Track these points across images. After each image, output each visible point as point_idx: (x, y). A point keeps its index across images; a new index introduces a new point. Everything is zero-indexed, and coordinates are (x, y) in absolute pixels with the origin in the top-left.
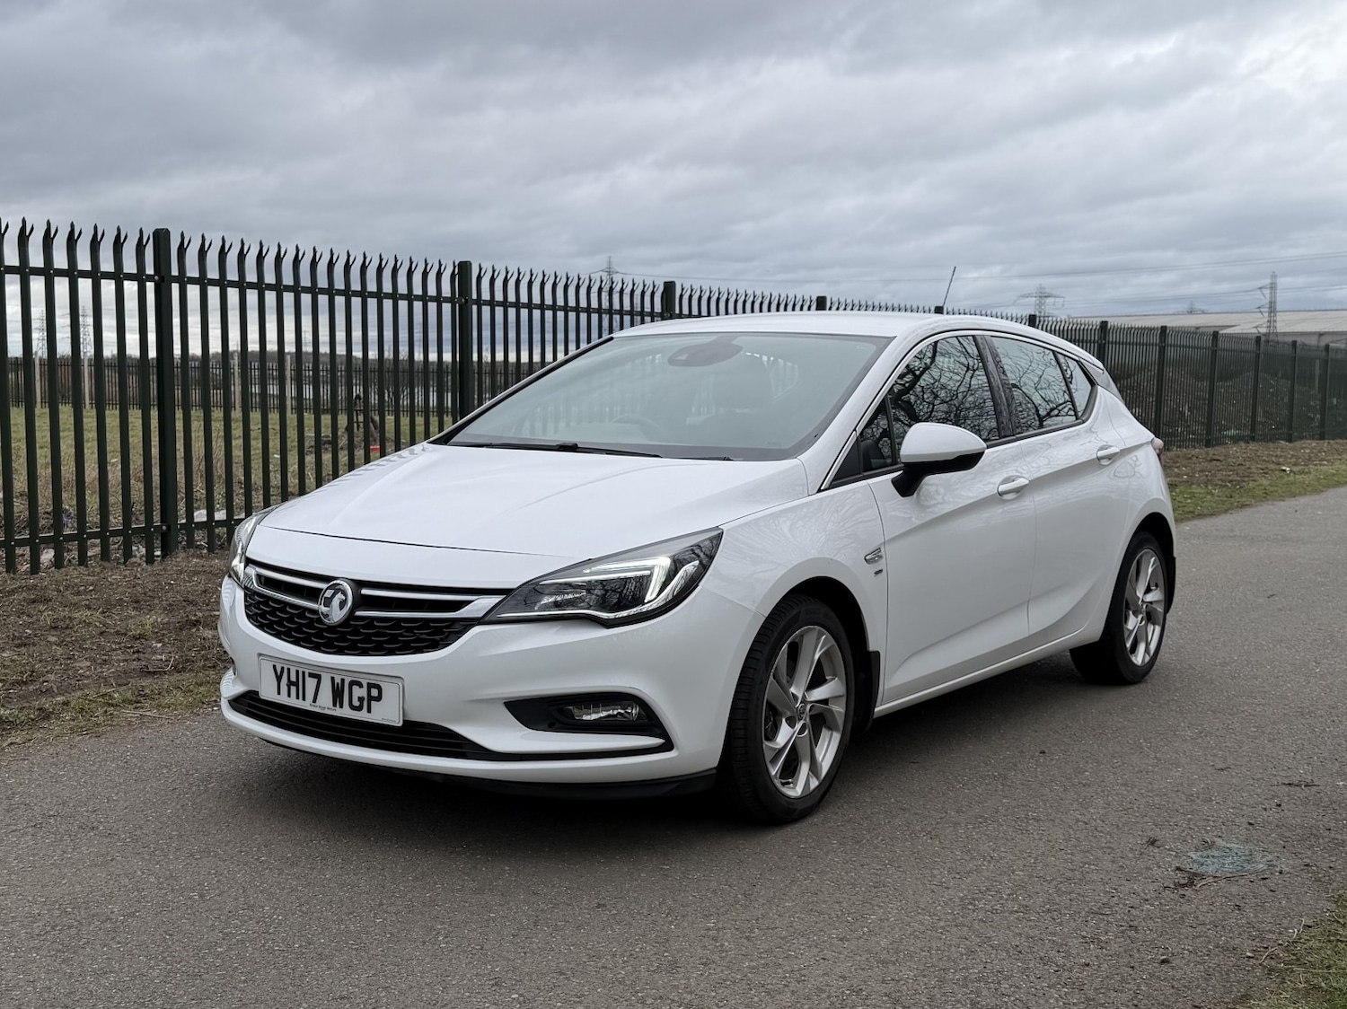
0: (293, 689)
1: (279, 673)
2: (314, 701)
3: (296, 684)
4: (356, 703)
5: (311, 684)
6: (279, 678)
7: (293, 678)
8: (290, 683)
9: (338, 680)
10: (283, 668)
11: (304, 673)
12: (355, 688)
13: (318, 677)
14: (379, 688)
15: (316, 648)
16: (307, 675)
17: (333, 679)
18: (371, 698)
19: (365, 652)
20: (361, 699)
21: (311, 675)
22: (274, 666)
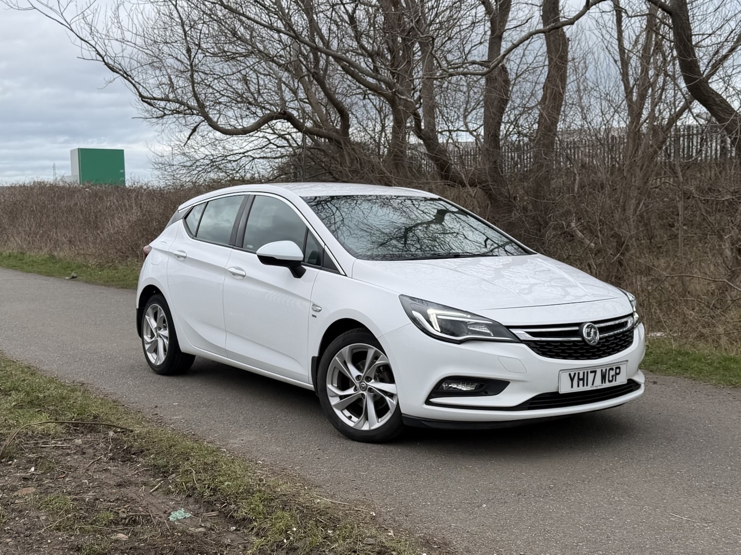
0: (581, 382)
1: (572, 376)
2: (593, 385)
3: (583, 380)
4: (611, 379)
5: (591, 376)
6: (572, 380)
7: (581, 377)
8: (579, 379)
9: (604, 370)
10: (575, 374)
11: (587, 372)
12: (611, 371)
13: (595, 372)
14: (619, 368)
15: (589, 358)
16: (589, 372)
17: (602, 370)
18: (617, 374)
19: (610, 354)
20: (612, 376)
21: (591, 372)
22: (570, 374)
